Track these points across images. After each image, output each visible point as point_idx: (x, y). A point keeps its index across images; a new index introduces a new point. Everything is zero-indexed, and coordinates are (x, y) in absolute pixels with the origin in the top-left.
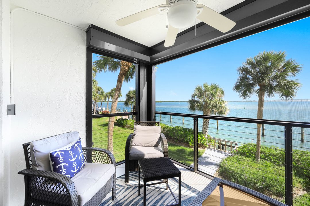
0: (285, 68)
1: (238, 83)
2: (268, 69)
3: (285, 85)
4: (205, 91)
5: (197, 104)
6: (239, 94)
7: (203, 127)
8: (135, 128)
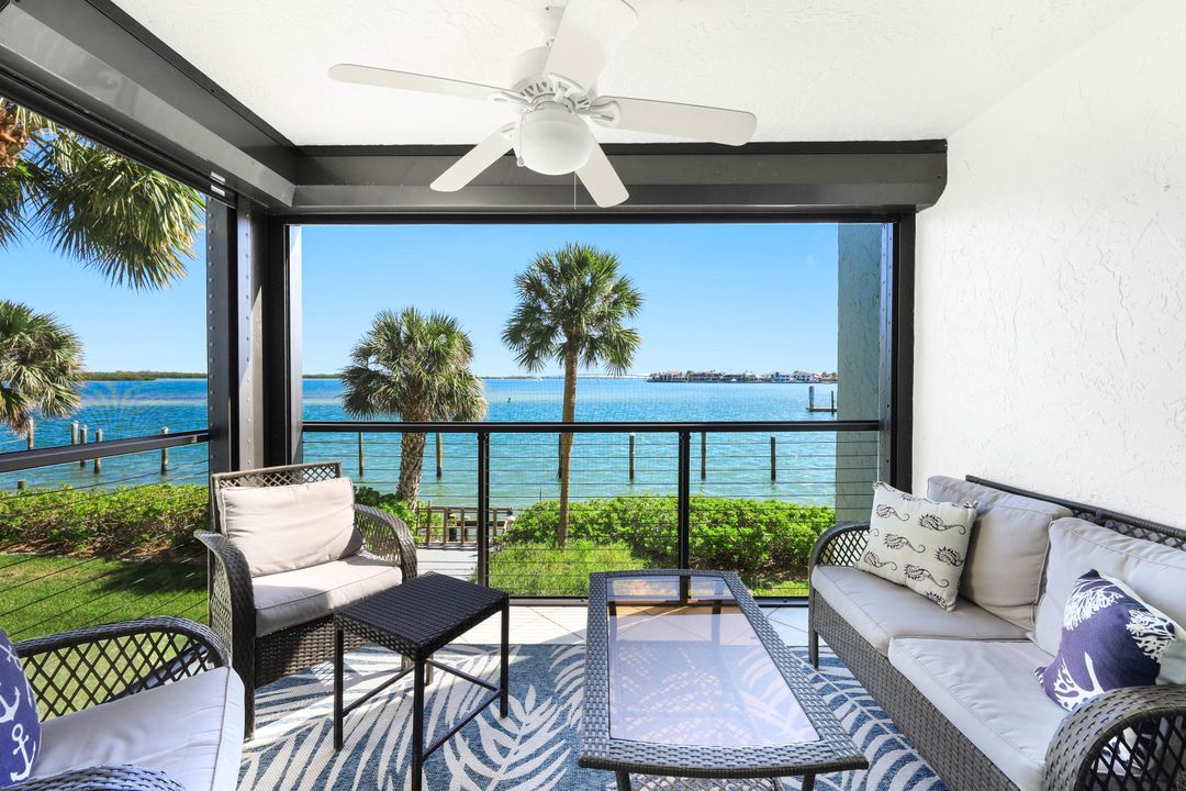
0: (616, 296)
1: (513, 320)
2: (587, 292)
3: (618, 338)
4: (410, 339)
5: (382, 388)
6: (517, 354)
7: (403, 474)
8: (228, 505)
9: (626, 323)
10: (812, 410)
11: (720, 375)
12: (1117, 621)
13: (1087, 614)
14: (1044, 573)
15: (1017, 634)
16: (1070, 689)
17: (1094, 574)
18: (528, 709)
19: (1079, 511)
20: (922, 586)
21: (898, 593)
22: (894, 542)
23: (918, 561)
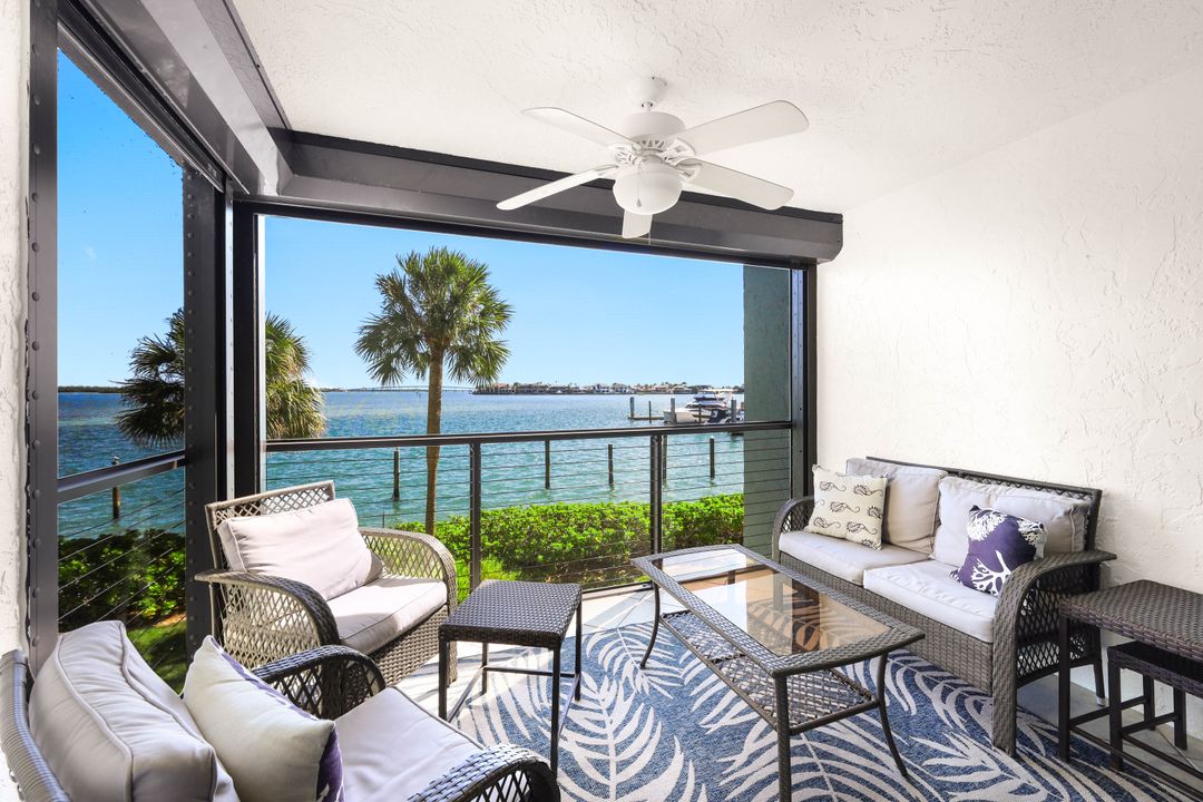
0: (483, 307)
3: (489, 350)
8: (240, 537)
9: (495, 336)
10: (632, 418)
11: (546, 386)
12: (1012, 528)
13: (991, 529)
14: (937, 513)
15: (923, 557)
16: (985, 575)
17: (975, 508)
18: (595, 688)
19: (952, 472)
20: (860, 536)
21: (843, 543)
22: (837, 507)
23: (855, 519)
